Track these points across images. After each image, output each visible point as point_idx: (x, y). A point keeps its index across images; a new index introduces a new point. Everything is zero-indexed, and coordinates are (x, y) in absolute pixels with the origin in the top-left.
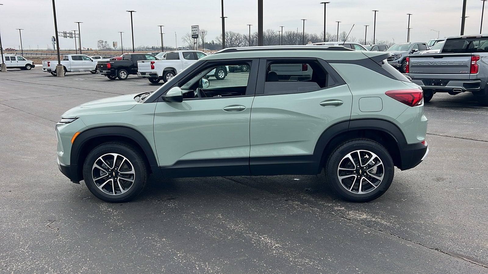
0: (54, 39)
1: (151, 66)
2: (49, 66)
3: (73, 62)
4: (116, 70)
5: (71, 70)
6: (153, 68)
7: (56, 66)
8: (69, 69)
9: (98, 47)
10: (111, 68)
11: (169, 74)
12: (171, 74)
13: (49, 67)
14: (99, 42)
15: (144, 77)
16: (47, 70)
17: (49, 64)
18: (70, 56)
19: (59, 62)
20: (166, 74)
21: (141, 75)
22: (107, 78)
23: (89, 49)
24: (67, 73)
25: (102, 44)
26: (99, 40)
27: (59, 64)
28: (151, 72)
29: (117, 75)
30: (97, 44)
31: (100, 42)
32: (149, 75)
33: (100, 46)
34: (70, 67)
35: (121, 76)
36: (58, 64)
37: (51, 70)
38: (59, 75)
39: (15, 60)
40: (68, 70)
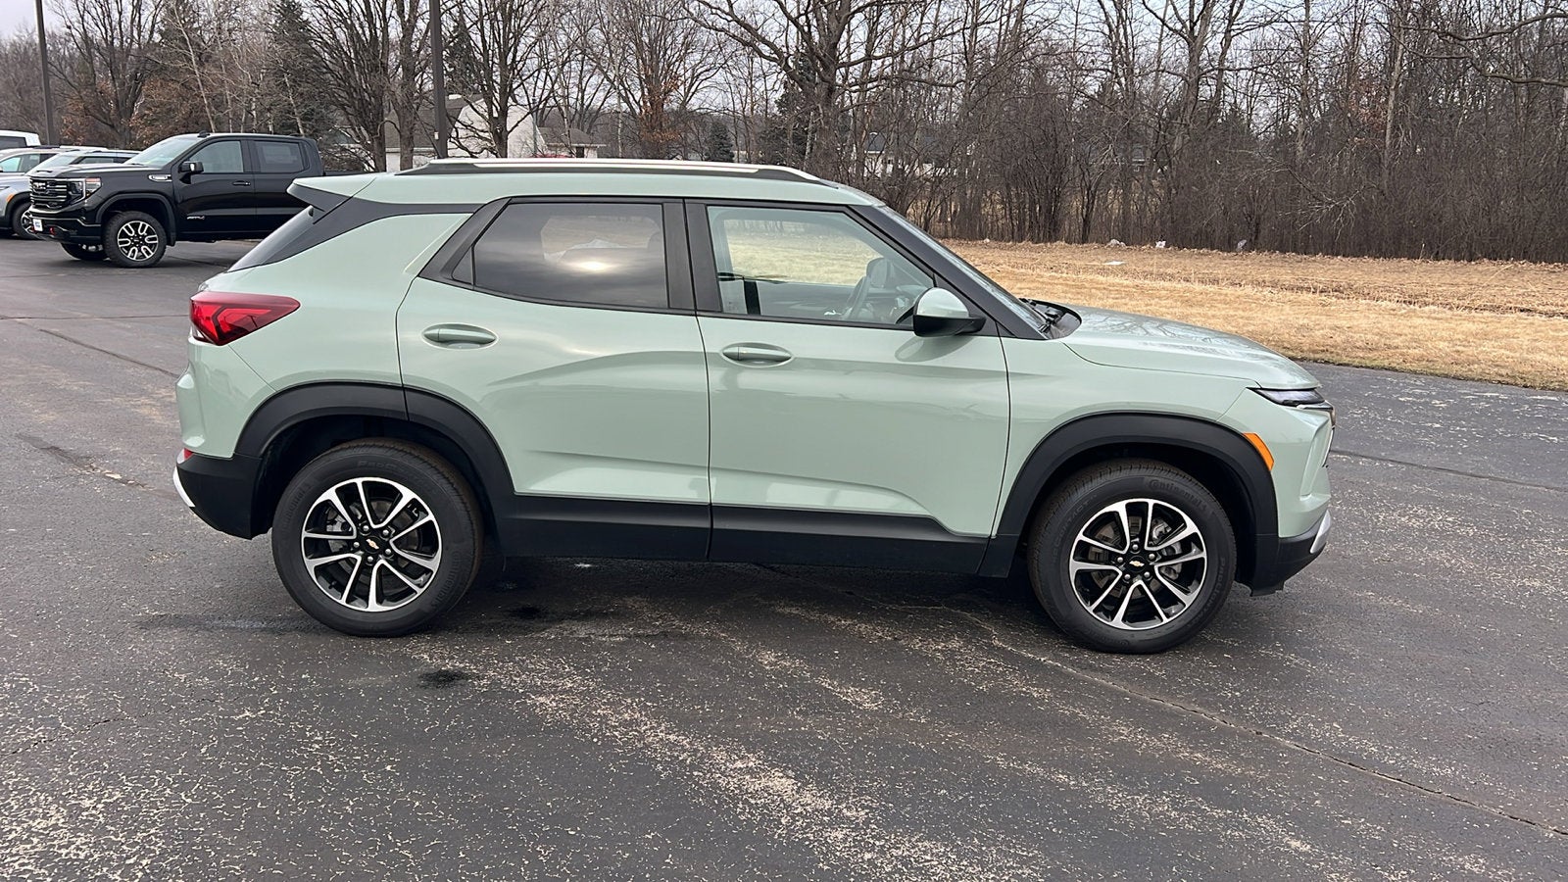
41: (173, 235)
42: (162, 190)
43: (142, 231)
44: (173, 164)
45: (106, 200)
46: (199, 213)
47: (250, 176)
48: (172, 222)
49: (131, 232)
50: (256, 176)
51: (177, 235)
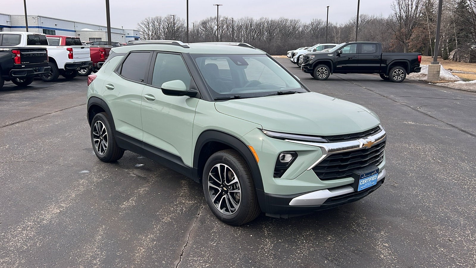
41: (332, 71)
42: (330, 58)
43: (324, 70)
44: (335, 51)
45: (315, 61)
46: (340, 65)
47: (358, 55)
48: (332, 68)
49: (321, 70)
50: (359, 55)
51: (333, 72)
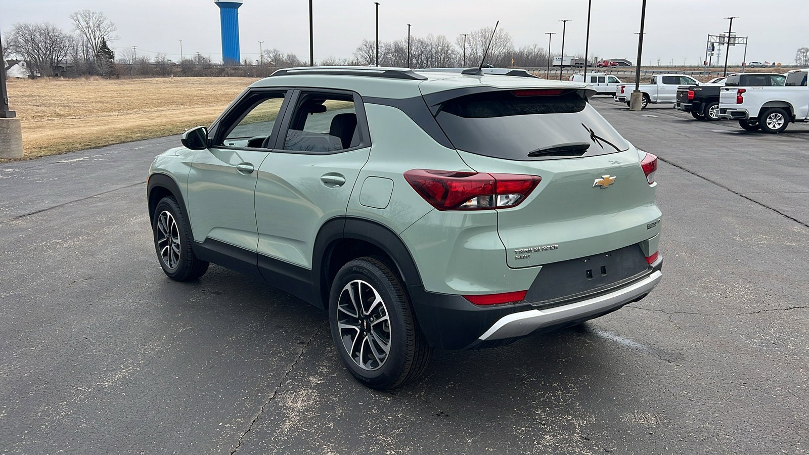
0: (712, 48)
1: (737, 97)
2: (623, 92)
3: (663, 87)
4: (704, 104)
5: (658, 101)
6: (740, 101)
7: (632, 94)
8: (654, 98)
9: (797, 60)
10: (695, 99)
11: (774, 114)
12: (779, 114)
13: (623, 95)
14: (799, 50)
15: (724, 118)
16: (619, 98)
17: (624, 89)
18: (659, 78)
19: (637, 87)
20: (767, 113)
21: (720, 114)
22: (690, 115)
23: (776, 65)
24: (649, 106)
25: (805, 54)
26: (801, 48)
27: (637, 90)
28: (736, 109)
29: (702, 112)
30: (796, 56)
31: (802, 51)
32: (731, 114)
33: (800, 59)
34: (656, 95)
35: (711, 114)
36: (635, 89)
37: (624, 99)
38: (633, 108)
39: (604, 82)
40: (652, 101)
